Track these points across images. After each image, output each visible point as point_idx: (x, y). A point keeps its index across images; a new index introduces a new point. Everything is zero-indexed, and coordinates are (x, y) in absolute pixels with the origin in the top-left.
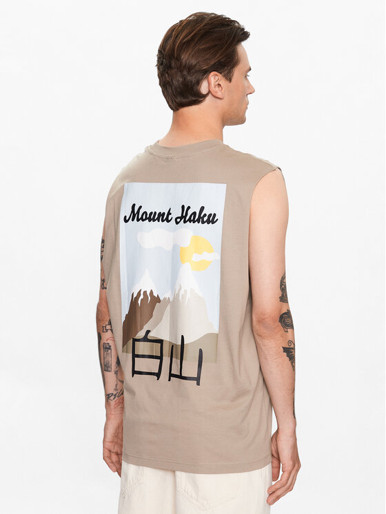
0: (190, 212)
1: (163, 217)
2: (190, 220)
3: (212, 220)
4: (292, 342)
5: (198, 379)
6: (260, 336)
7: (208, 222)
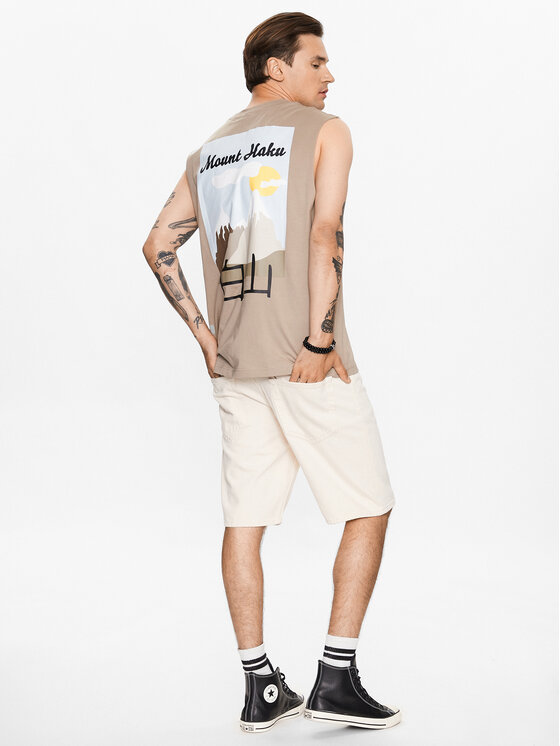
0: (259, 148)
1: (233, 159)
2: (259, 154)
3: (280, 152)
4: (341, 258)
5: (268, 292)
6: (315, 241)
7: (277, 154)
